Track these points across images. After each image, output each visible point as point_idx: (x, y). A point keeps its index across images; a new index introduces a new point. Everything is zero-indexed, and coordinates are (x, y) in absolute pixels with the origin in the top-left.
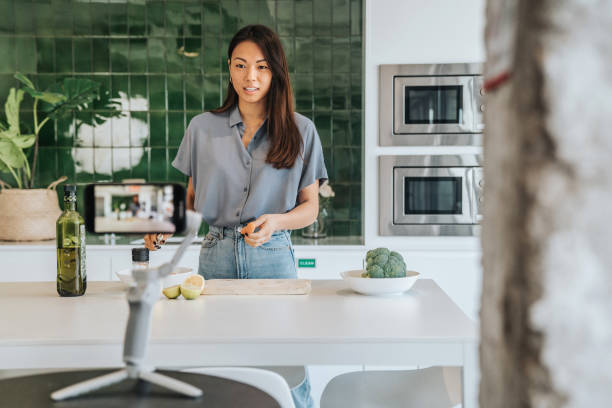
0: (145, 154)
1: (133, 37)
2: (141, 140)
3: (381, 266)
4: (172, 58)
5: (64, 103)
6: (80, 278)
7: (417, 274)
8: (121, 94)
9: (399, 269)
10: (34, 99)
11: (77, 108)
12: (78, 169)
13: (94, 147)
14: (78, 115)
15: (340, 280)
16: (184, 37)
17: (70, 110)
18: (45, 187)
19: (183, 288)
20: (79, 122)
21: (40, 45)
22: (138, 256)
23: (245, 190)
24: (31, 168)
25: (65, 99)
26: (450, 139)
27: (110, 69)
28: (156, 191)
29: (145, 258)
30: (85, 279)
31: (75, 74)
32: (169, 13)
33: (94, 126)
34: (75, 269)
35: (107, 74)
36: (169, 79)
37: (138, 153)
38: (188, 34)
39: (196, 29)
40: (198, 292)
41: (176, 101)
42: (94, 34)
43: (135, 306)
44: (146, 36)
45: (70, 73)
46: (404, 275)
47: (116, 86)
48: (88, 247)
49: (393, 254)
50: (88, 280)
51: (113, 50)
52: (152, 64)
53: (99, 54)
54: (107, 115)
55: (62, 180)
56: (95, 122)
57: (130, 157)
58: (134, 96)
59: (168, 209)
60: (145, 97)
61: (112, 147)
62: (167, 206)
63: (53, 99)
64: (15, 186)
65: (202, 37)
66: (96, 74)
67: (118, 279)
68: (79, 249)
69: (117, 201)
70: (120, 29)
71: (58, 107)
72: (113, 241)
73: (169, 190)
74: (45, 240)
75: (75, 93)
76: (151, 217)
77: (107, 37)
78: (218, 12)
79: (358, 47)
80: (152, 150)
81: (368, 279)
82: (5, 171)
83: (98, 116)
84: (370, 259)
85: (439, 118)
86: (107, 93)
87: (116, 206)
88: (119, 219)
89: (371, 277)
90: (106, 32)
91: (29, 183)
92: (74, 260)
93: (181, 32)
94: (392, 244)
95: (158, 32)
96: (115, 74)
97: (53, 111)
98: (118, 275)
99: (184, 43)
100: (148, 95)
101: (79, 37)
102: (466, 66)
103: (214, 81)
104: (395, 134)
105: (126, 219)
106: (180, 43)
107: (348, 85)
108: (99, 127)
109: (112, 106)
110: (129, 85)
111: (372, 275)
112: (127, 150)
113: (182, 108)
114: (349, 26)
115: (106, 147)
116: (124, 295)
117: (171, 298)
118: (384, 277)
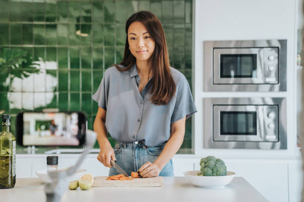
0: (55, 97)
1: (48, 23)
2: (53, 87)
3: (210, 168)
4: (72, 37)
5: (3, 64)
6: (12, 176)
7: (234, 173)
8: (40, 59)
9: (222, 170)
11: (11, 67)
12: (12, 106)
13: (22, 92)
14: (12, 72)
15: (183, 177)
16: (80, 23)
17: (7, 69)
19: (81, 183)
20: (12, 76)
22: (51, 161)
23: (139, 121)
25: (4, 61)
27: (34, 42)
28: (66, 117)
29: (55, 162)
31: (11, 46)
32: (71, 9)
33: (22, 79)
34: (8, 170)
35: (31, 46)
36: (72, 50)
37: (50, 96)
38: (82, 22)
39: (88, 19)
40: (90, 185)
41: (75, 64)
42: (23, 21)
43: (50, 197)
44: (56, 22)
45: (7, 45)
46: (225, 174)
47: (37, 54)
48: (17, 156)
49: (217, 160)
50: (16, 177)
51: (36, 31)
52: (60, 41)
53: (26, 34)
54: (31, 72)
55: (1, 113)
56: (23, 76)
57: (46, 98)
58: (48, 60)
59: (74, 130)
60: (55, 61)
61: (34, 92)
62: (73, 127)
65: (92, 23)
66: (24, 46)
67: (37, 177)
68: (12, 157)
69: (39, 124)
72: (33, 152)
73: (75, 116)
75: (10, 58)
76: (62, 135)
77: (31, 23)
78: (102, 8)
79: (190, 30)
80: (60, 94)
81: (202, 177)
83: (25, 72)
84: (203, 164)
86: (31, 58)
87: (38, 126)
88: (40, 136)
89: (204, 175)
90: (31, 20)
92: (8, 164)
93: (78, 19)
94: (217, 153)
95: (63, 21)
96: (37, 46)
98: (37, 174)
99: (80, 27)
100: (57, 60)
101: (14, 23)
102: (254, 42)
103: (99, 51)
104: (214, 84)
105: (46, 136)
106: (77, 27)
107: (183, 54)
108: (25, 79)
109: (34, 66)
110: (45, 53)
111: (205, 174)
112: (43, 94)
113: (79, 67)
114: (184, 18)
115: (30, 92)
116: (42, 187)
117: (72, 189)
118: (213, 175)
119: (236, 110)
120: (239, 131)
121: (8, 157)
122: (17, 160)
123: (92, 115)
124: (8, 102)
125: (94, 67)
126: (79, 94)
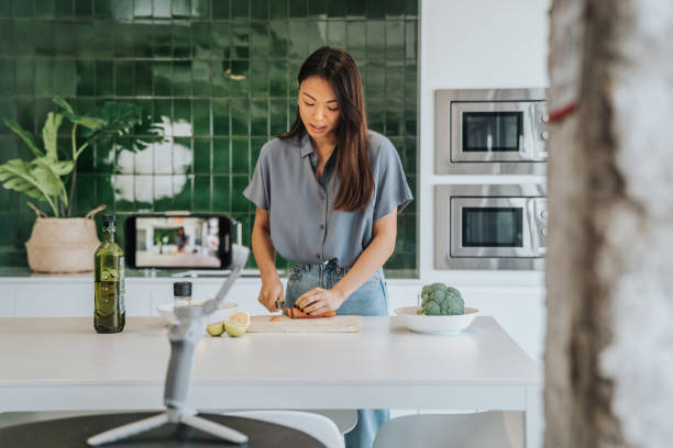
0: (189, 181)
1: (178, 59)
2: (184, 166)
3: (438, 302)
4: (218, 81)
5: (104, 128)
7: (476, 311)
8: (164, 118)
9: (456, 306)
10: (72, 124)
11: (118, 134)
12: (117, 197)
13: (135, 174)
14: (119, 141)
16: (231, 59)
17: (110, 136)
18: (83, 216)
19: (228, 325)
20: (119, 147)
21: (80, 67)
22: (181, 290)
23: (322, 227)
24: (68, 195)
25: (106, 123)
26: (509, 167)
27: (153, 92)
28: (201, 224)
29: (187, 292)
30: (124, 315)
31: (116, 97)
32: (215, 35)
33: (135, 152)
35: (149, 97)
36: (214, 104)
37: (180, 180)
38: (234, 57)
39: (243, 52)
40: (244, 329)
41: (221, 127)
42: (136, 56)
43: (177, 346)
44: (191, 58)
45: (110, 97)
46: (462, 312)
47: (158, 111)
48: (126, 279)
49: (450, 290)
51: (156, 72)
52: (197, 87)
53: (141, 77)
54: (149, 141)
55: (100, 209)
56: (135, 148)
57: (173, 185)
58: (177, 121)
59: (213, 243)
60: (189, 122)
61: (154, 174)
62: (212, 239)
63: (92, 124)
64: (51, 214)
65: (250, 59)
66: (139, 97)
67: (159, 315)
69: (160, 234)
70: (163, 51)
71: (98, 132)
72: (154, 275)
73: (214, 223)
74: (81, 272)
75: (114, 118)
76: (195, 251)
77: (150, 59)
78: (266, 34)
79: (412, 71)
80: (195, 179)
81: (423, 317)
82: (41, 199)
83: (139, 141)
84: (426, 296)
85: (498, 145)
86: (149, 117)
87: (158, 239)
88: (161, 252)
89: (427, 314)
90: (149, 53)
91: (66, 212)
92: (113, 295)
93: (227, 54)
94: (449, 278)
95: (203, 54)
96: (158, 98)
97: (92, 137)
98: (159, 311)
99: (230, 65)
100: (192, 119)
101: (121, 60)
102: (526, 91)
103: (262, 105)
104: (451, 162)
105: (170, 253)
106: (226, 65)
107: (402, 110)
108: (140, 153)
109: (154, 131)
110: (172, 109)
111: (428, 312)
112: (169, 178)
113: (228, 134)
114: (404, 48)
115: (148, 174)
116: (165, 332)
117: (214, 336)
118: (441, 314)
119: (493, 206)
120: (500, 240)
121: (112, 283)
122: (127, 287)
123: (250, 213)
124: (112, 190)
125: (254, 133)
126: (228, 178)
